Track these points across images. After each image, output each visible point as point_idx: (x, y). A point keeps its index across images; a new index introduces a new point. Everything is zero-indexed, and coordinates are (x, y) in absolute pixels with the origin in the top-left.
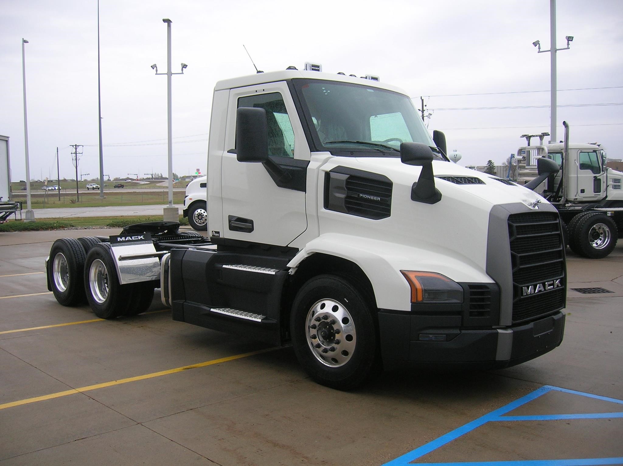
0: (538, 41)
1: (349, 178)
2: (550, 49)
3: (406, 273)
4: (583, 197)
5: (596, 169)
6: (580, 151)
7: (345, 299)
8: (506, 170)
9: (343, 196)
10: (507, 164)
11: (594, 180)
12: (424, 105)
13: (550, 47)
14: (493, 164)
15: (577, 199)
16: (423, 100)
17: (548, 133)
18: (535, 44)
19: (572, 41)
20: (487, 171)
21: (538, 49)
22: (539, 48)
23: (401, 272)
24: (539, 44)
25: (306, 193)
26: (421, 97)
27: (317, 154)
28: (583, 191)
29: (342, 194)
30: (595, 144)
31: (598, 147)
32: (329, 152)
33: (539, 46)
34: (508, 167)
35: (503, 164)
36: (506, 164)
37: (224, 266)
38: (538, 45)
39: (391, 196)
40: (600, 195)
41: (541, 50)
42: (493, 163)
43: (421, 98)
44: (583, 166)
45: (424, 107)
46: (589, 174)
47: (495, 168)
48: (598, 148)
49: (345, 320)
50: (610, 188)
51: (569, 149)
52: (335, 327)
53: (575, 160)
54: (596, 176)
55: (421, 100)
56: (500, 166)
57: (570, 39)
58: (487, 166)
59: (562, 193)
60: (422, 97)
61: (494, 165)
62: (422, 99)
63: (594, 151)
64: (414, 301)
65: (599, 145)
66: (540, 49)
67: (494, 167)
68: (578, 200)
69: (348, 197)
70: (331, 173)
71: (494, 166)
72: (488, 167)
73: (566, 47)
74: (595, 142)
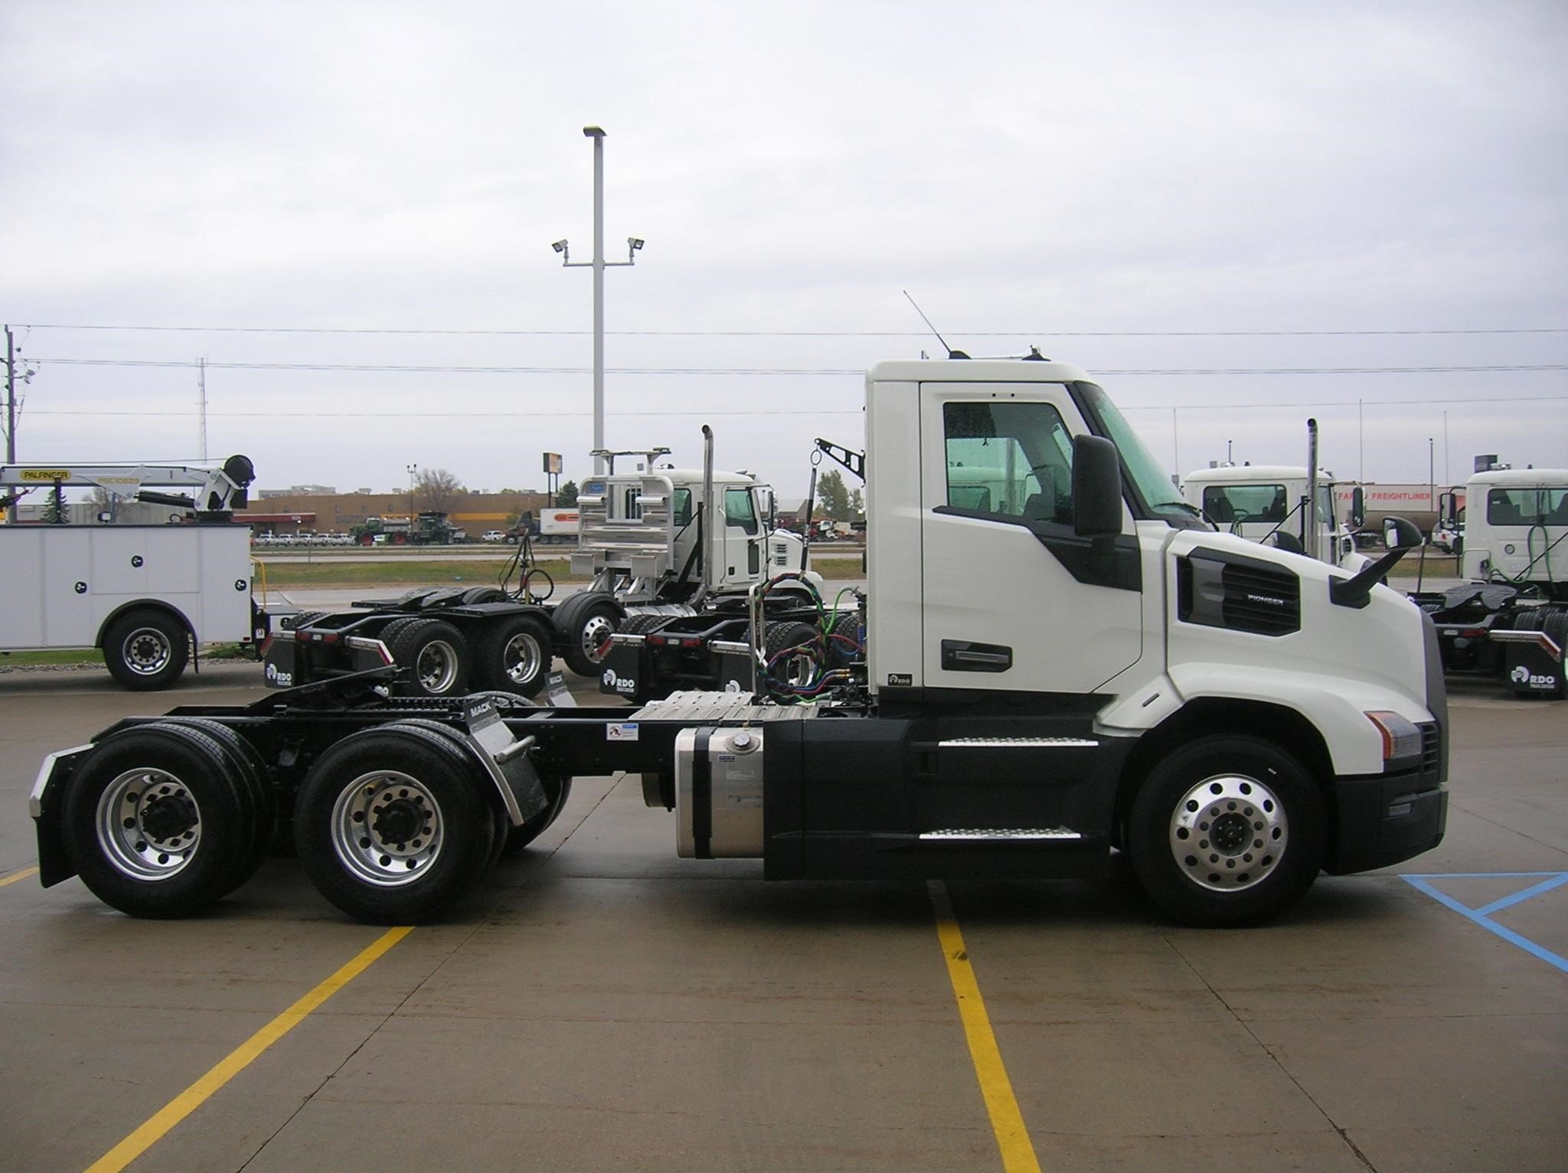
0: (565, 242)
1: (1226, 568)
2: (591, 262)
3: (1374, 715)
4: (733, 584)
5: (751, 527)
6: (725, 489)
7: (1270, 770)
8: (92, 514)
9: (1220, 598)
10: (94, 500)
11: (749, 547)
12: (15, 346)
13: (592, 257)
14: (63, 500)
15: (722, 587)
16: (10, 335)
17: (668, 449)
18: (558, 247)
19: (640, 248)
20: (47, 517)
21: (564, 259)
22: (566, 257)
23: (1367, 714)
24: (566, 248)
25: (1142, 593)
26: (6, 326)
27: (1150, 525)
28: (732, 571)
29: (1217, 594)
30: (744, 473)
31: (751, 480)
32: (1164, 522)
33: (566, 252)
34: (96, 507)
35: (85, 500)
36: (92, 501)
37: (942, 744)
38: (564, 250)
39: (1298, 597)
40: (757, 578)
41: (570, 261)
42: (64, 497)
43: (6, 330)
44: (730, 522)
45: (15, 353)
46: (738, 536)
47: (68, 511)
48: (752, 483)
49: (1268, 806)
50: (772, 564)
51: (715, 483)
52: (1252, 820)
53: (719, 507)
54: (752, 540)
55: (5, 335)
56: (77, 505)
57: (637, 244)
58: (47, 506)
59: (699, 574)
60: (9, 327)
61: (66, 503)
62: (9, 331)
63: (747, 488)
64: (1387, 757)
65: (753, 477)
66: (569, 259)
67: (67, 508)
68: (724, 589)
69: (1226, 600)
70: (1191, 559)
71: (67, 505)
72: (50, 507)
73: (628, 261)
74: (744, 470)
